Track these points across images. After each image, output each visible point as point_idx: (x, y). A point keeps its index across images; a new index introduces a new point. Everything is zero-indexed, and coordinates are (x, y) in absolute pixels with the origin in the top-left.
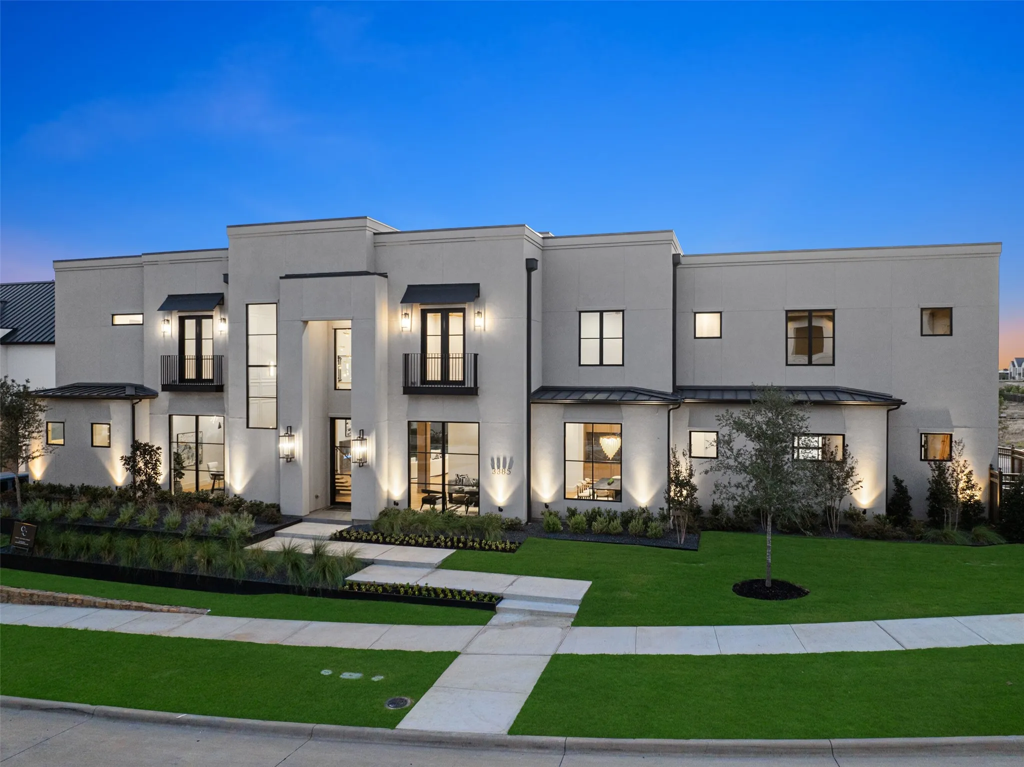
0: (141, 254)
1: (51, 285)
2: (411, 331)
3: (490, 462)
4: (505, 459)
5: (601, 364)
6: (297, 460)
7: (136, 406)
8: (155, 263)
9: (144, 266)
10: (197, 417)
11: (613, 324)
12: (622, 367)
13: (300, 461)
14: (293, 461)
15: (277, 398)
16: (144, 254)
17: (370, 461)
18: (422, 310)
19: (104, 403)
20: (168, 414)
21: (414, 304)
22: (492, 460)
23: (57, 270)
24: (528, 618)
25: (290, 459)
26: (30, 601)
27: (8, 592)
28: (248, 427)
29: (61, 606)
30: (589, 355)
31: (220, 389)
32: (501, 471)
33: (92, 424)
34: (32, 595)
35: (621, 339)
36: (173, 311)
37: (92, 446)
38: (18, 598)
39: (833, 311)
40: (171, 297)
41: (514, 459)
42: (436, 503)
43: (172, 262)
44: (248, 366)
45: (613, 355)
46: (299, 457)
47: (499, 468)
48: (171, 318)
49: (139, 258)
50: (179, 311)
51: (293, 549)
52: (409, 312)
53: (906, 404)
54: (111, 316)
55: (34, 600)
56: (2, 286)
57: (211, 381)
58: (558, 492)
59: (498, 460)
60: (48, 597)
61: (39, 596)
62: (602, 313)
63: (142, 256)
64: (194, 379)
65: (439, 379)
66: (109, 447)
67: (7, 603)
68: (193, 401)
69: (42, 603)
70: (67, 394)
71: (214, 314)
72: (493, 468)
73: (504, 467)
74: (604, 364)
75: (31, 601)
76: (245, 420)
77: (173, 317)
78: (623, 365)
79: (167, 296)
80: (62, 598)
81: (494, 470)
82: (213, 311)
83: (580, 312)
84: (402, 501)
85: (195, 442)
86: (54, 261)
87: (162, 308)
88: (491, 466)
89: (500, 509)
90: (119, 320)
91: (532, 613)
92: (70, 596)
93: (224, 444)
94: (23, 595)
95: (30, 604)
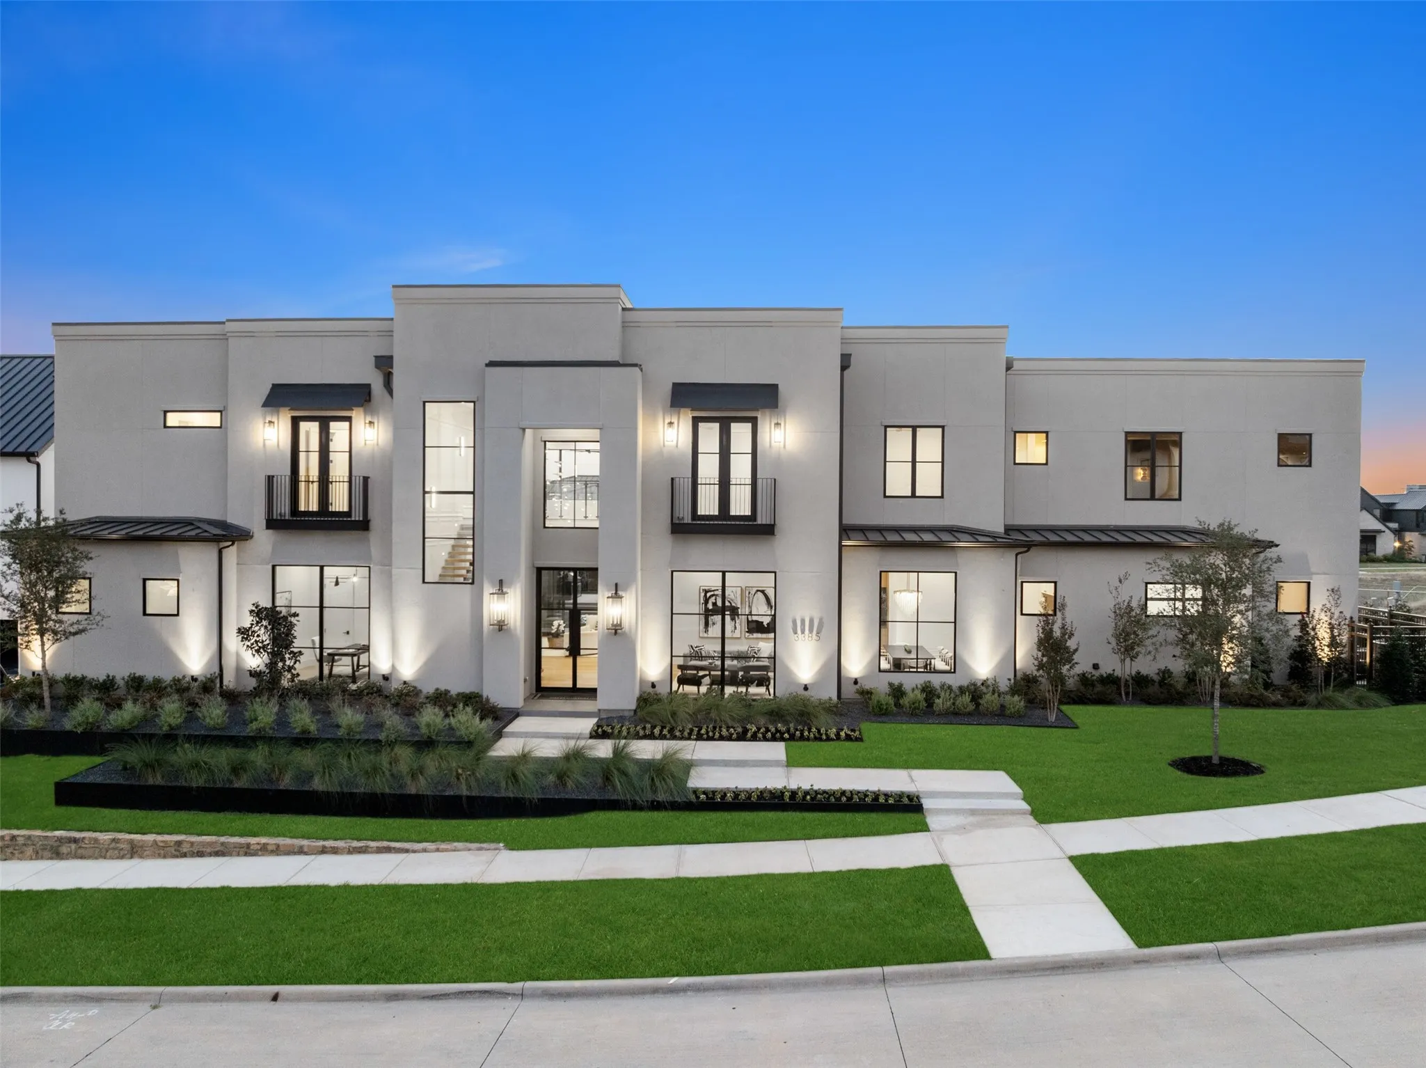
0: (224, 320)
1: (48, 361)
2: (677, 446)
3: (790, 624)
4: (811, 621)
5: (913, 495)
6: (512, 628)
7: (225, 551)
8: (250, 335)
9: (230, 339)
10: (322, 568)
11: (930, 444)
12: (942, 499)
13: (515, 629)
14: (505, 630)
15: (473, 539)
16: (228, 320)
17: (627, 625)
18: (693, 417)
19: (168, 548)
20: (271, 564)
21: (682, 410)
22: (794, 622)
23: (59, 338)
24: (971, 819)
25: (501, 626)
26: (177, 853)
27: (131, 842)
28: (424, 582)
29: (238, 855)
30: (898, 483)
31: (364, 525)
32: (807, 637)
33: (145, 580)
34: (179, 843)
35: (940, 464)
36: (282, 409)
37: (145, 614)
38: (152, 849)
39: (1180, 434)
40: (276, 388)
41: (824, 620)
42: (701, 683)
43: (281, 335)
44: (425, 492)
45: (929, 483)
46: (515, 621)
47: (803, 632)
48: (278, 421)
49: (221, 326)
50: (291, 409)
51: (529, 752)
52: (675, 420)
53: (1279, 547)
54: (162, 413)
55: (185, 850)
56: (3, 358)
57: (348, 514)
58: (871, 662)
59: (803, 621)
60: (210, 844)
61: (192, 844)
62: (914, 429)
63: (226, 323)
64: (316, 512)
65: (717, 513)
66: (178, 615)
67: (132, 857)
68: (316, 543)
69: (200, 854)
70: (85, 532)
71: (353, 416)
72: (796, 633)
73: (811, 631)
74: (917, 495)
75: (179, 852)
76: (421, 571)
77: (280, 419)
78: (942, 497)
79: (271, 386)
80: (237, 843)
81: (796, 635)
82: (353, 410)
83: (886, 427)
84: (661, 682)
85: (318, 605)
86: (54, 324)
87: (267, 404)
88: (791, 630)
89: (806, 688)
90: (173, 419)
91: (973, 812)
92: (253, 840)
93: (369, 608)
94: (162, 844)
95: (176, 857)
